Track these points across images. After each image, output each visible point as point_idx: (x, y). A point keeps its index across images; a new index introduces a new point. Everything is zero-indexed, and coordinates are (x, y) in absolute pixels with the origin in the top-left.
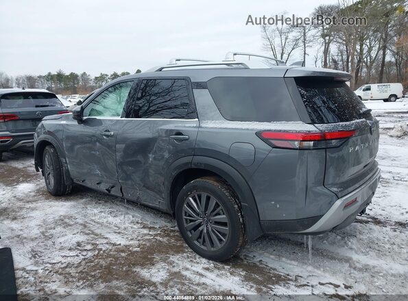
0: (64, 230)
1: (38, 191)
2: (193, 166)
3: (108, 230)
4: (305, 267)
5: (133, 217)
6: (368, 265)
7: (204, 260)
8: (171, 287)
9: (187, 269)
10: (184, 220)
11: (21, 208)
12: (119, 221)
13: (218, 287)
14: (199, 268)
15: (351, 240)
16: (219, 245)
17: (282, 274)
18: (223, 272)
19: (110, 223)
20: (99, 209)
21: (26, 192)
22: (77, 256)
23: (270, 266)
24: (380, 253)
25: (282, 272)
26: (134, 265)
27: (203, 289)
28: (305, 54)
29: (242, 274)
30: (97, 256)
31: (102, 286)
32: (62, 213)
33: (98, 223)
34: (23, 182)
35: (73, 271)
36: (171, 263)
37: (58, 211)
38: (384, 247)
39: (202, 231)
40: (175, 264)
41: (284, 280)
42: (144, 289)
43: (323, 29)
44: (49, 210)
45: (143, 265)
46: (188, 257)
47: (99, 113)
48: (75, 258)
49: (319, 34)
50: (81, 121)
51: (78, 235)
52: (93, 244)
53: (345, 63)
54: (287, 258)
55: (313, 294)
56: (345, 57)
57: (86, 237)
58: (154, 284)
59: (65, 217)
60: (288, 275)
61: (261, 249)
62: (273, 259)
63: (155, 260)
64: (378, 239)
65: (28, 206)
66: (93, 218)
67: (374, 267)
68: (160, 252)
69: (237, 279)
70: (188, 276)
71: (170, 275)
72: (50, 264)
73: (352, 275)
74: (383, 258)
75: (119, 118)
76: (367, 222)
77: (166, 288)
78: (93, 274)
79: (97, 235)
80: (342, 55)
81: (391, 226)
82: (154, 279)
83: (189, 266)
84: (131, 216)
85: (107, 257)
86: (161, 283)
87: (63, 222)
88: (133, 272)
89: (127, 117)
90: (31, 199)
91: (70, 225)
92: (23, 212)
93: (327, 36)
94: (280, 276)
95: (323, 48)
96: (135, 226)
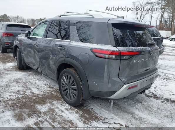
0: (16, 84)
1: (14, 67)
2: (65, 62)
3: (34, 86)
4: (111, 114)
5: (47, 82)
6: (141, 117)
7: (67, 105)
8: (47, 115)
9: (58, 108)
10: (61, 86)
11: (3, 73)
12: (40, 83)
13: (67, 118)
14: (63, 108)
15: (138, 104)
16: (73, 99)
17: (99, 116)
18: (73, 111)
19: (36, 84)
20: (34, 77)
21: (9, 66)
22: (15, 96)
23: (95, 111)
24: (151, 112)
25: (99, 115)
26: (36, 103)
27: (60, 118)
28: (152, 16)
29: (81, 113)
30: (23, 97)
31: (19, 110)
32: (18, 77)
33: (31, 83)
34: (10, 62)
35: (10, 102)
36: (52, 105)
37: (17, 76)
38: (154, 110)
39: (67, 92)
40: (54, 105)
41: (98, 119)
42: (35, 115)
43: (162, 6)
44: (14, 75)
45: (40, 104)
46: (61, 103)
47: (37, 35)
48: (13, 97)
49: (160, 8)
50: (29, 38)
51: (20, 87)
52: (24, 92)
53: (171, 22)
54: (105, 109)
55: (109, 127)
56: (171, 19)
57: (23, 88)
58: (40, 113)
59: (19, 79)
60: (101, 117)
61: (95, 103)
62: (98, 108)
63: (46, 102)
64: (152, 106)
65: (7, 72)
66: (30, 81)
67: (144, 119)
68: (50, 99)
69: (77, 115)
70: (56, 111)
71: (49, 110)
72: (3, 98)
73: (132, 121)
74: (151, 115)
75: (42, 38)
76: (151, 97)
77: (45, 115)
78: (17, 105)
79: (28, 88)
80: (170, 18)
81: (162, 100)
82: (42, 111)
83: (59, 107)
84: (46, 82)
85: (27, 98)
86: (43, 113)
87: (17, 81)
88: (34, 106)
89: (44, 37)
90: (10, 69)
91: (19, 83)
92: (3, 75)
93: (163, 9)
94: (97, 117)
95: (161, 14)
96: (46, 86)
